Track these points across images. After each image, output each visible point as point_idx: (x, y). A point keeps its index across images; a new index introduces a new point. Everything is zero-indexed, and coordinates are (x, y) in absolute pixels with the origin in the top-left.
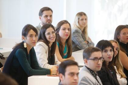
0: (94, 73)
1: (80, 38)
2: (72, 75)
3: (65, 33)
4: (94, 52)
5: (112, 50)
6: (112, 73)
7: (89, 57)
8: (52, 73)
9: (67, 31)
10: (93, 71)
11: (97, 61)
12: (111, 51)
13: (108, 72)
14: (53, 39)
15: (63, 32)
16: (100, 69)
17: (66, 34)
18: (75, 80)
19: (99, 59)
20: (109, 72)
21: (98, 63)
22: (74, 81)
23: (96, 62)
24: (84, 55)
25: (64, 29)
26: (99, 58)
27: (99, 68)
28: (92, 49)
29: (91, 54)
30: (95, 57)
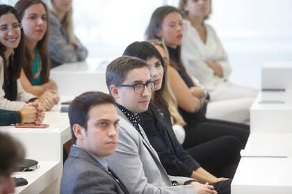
0: (134, 117)
1: (56, 37)
2: (104, 125)
3: (36, 25)
4: (133, 68)
5: (160, 63)
6: (162, 114)
7: (123, 81)
8: (24, 121)
9: (40, 21)
10: (131, 113)
11: (142, 89)
12: (157, 65)
13: (156, 114)
14: (14, 41)
15: (32, 23)
16: (147, 107)
17: (37, 28)
18: (111, 137)
19: (144, 85)
20: (158, 113)
21: (144, 95)
22: (110, 140)
23: (138, 91)
24: (110, 78)
25: (33, 17)
26: (144, 83)
27: (145, 105)
28: (129, 62)
29: (126, 74)
30: (136, 82)
